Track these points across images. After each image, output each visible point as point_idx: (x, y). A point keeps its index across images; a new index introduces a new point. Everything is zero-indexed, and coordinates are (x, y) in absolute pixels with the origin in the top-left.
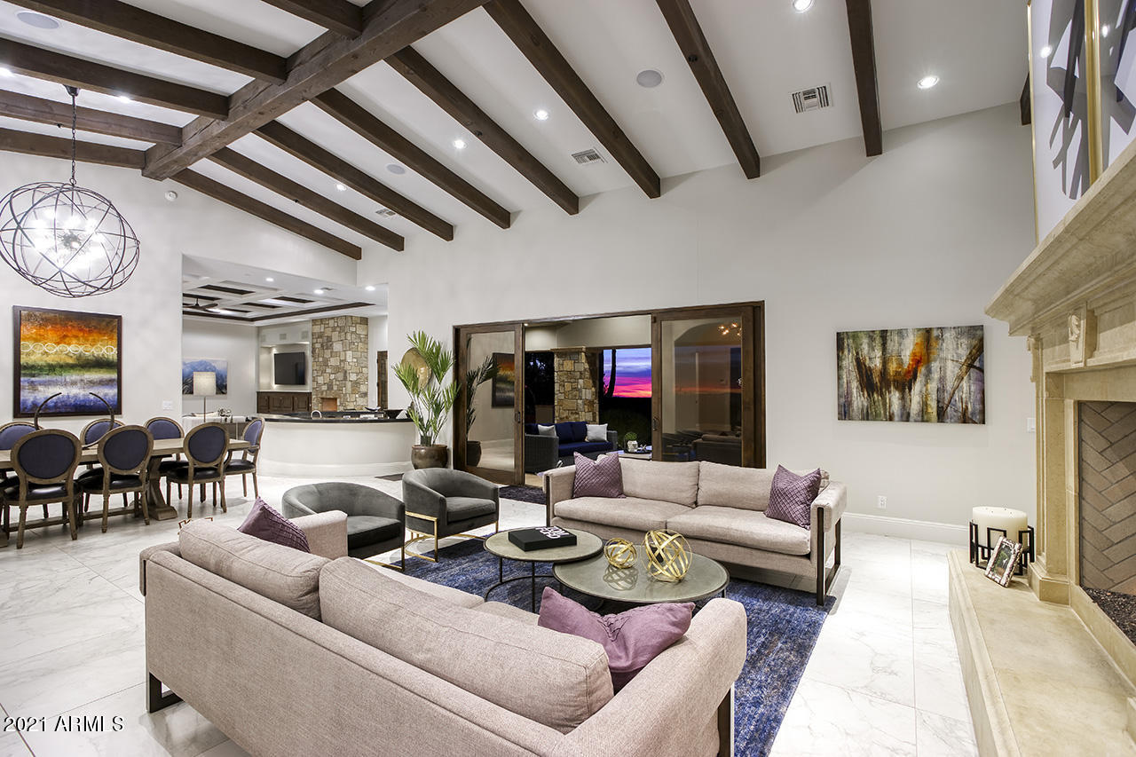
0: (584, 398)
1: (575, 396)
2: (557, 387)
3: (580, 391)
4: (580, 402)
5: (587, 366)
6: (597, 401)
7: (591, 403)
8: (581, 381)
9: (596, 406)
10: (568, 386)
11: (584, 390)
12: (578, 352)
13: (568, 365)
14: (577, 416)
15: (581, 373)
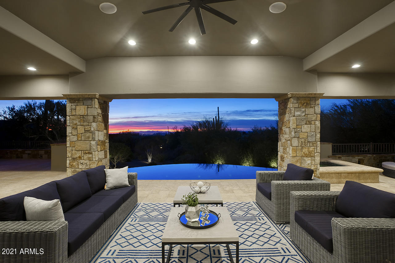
0: (96, 139)
1: (89, 137)
2: (69, 130)
3: (93, 133)
4: (93, 143)
5: (100, 111)
6: (107, 141)
7: (103, 143)
8: (94, 125)
9: (107, 145)
10: (81, 129)
11: (97, 132)
12: (91, 98)
13: (81, 110)
14: (90, 156)
15: (94, 117)
